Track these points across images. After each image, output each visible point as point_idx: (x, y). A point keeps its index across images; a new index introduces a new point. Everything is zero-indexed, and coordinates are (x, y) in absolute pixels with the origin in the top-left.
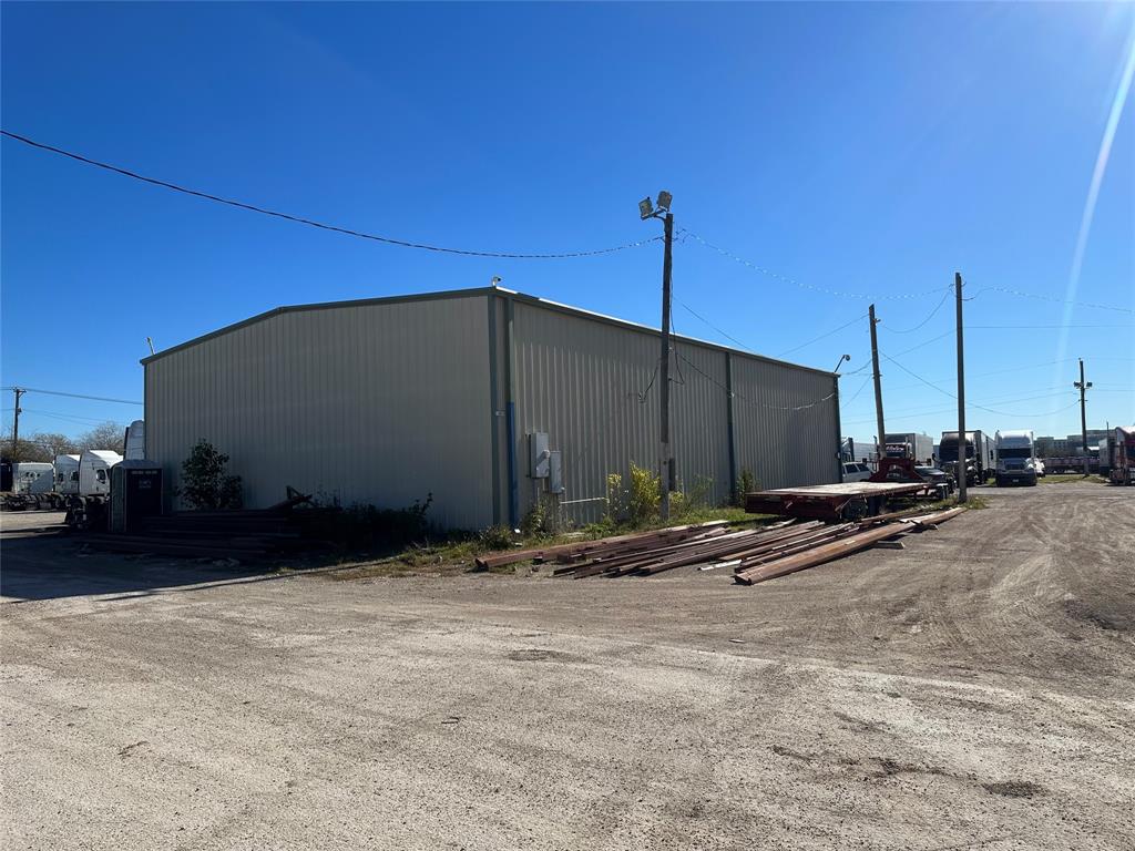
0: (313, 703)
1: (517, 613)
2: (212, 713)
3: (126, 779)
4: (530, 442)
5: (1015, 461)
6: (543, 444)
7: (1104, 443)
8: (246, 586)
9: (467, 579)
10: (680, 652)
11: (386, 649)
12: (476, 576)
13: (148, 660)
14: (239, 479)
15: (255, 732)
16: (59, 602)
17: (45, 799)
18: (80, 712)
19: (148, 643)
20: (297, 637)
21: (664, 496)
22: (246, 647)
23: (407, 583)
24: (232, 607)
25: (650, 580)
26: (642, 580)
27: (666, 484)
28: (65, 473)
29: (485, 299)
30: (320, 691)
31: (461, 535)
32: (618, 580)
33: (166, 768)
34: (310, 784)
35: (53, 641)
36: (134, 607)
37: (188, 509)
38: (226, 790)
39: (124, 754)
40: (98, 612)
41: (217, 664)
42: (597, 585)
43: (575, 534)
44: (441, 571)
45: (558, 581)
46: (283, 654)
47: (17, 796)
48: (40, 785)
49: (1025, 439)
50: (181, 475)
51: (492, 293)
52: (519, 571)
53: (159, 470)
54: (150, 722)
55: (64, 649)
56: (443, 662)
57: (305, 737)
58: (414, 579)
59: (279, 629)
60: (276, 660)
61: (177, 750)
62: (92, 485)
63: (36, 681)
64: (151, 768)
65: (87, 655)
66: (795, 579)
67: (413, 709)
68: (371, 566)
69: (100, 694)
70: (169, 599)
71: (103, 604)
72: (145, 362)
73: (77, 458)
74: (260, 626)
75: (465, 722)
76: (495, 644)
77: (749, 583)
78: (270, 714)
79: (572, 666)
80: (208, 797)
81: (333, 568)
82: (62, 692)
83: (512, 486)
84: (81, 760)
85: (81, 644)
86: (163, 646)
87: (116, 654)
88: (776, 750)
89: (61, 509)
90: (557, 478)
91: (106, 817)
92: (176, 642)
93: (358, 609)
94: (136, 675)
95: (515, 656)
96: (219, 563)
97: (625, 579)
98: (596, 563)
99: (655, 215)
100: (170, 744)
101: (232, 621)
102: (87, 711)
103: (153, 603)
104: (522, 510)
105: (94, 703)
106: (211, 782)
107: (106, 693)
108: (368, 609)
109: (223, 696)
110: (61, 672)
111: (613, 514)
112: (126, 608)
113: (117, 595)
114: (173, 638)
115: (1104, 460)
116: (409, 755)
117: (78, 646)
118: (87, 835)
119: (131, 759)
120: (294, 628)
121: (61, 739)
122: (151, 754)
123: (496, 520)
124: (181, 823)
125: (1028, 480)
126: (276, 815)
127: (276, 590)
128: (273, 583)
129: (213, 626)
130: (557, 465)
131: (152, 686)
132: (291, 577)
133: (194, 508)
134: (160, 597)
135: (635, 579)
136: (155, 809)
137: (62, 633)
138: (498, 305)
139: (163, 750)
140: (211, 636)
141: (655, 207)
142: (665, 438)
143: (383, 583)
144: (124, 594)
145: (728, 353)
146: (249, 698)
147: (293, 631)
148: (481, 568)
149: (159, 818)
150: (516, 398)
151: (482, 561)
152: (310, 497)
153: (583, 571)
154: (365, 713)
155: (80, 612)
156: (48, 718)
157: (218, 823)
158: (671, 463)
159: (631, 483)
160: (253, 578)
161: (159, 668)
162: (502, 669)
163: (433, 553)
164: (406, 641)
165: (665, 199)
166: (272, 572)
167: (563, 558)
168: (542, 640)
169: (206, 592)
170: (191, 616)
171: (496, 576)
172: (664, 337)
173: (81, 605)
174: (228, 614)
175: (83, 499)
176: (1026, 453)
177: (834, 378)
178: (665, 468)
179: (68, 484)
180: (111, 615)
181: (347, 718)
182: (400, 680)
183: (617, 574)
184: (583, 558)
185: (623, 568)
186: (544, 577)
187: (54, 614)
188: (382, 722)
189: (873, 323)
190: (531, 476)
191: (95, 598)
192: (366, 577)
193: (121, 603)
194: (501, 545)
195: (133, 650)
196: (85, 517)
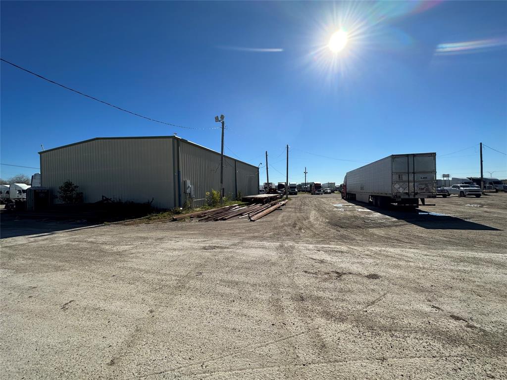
0: (142, 273)
1: (195, 234)
2: (100, 282)
3: (69, 322)
4: (185, 183)
5: (293, 189)
6: (189, 183)
7: (309, 186)
8: (92, 229)
9: (171, 223)
10: (252, 242)
11: (158, 249)
12: (174, 222)
13: (60, 261)
14: (82, 193)
15: (124, 289)
16: (9, 239)
17: (25, 343)
18: (34, 289)
19: (58, 254)
20: (122, 247)
21: (221, 198)
22: (103, 253)
23: (151, 226)
24: (90, 237)
25: (227, 221)
26: (225, 221)
27: (222, 194)
28: (2, 191)
29: (171, 139)
30: (143, 268)
31: (165, 210)
32: (218, 222)
33: (89, 313)
34: (160, 310)
35: (10, 256)
36: (47, 239)
37: (61, 203)
38: (122, 319)
39: (64, 308)
40: (30, 243)
41: (93, 260)
42: (212, 224)
43: (198, 209)
44: (161, 221)
45: (200, 223)
46: (119, 254)
47: (8, 344)
48: (21, 334)
49: (295, 184)
50: (58, 192)
51: (174, 138)
52: (186, 220)
53: (48, 190)
54: (72, 290)
55: (17, 259)
56: (181, 253)
57: (146, 288)
58: (154, 224)
59: (113, 244)
60: (118, 256)
61: (90, 302)
62: (14, 195)
63: (5, 276)
64: (81, 314)
65: (30, 261)
66: (264, 219)
67: (182, 271)
68: (137, 220)
69: (41, 279)
70: (62, 235)
71: (32, 239)
72: (40, 153)
73: (8, 186)
74: (105, 243)
75: (204, 274)
76: (196, 245)
77: (254, 221)
78: (126, 280)
79: (226, 250)
80: (116, 325)
81: (123, 221)
82: (21, 280)
83: (180, 195)
84: (41, 315)
85: (25, 256)
86: (65, 254)
87: (44, 260)
88: (306, 272)
89: (4, 204)
90: (193, 193)
91: (65, 348)
92: (71, 252)
93: (140, 235)
94: (57, 269)
95: (204, 248)
96: (78, 221)
97: (220, 222)
98: (210, 217)
99: (219, 121)
100: (86, 300)
101: (91, 242)
102: (37, 289)
103: (55, 237)
104: (182, 202)
105: (40, 284)
106: (114, 316)
107: (45, 278)
108: (143, 235)
109: (102, 274)
110: (18, 270)
111: (208, 203)
112: (43, 240)
113: (37, 235)
114: (69, 251)
115: (309, 189)
116: (192, 290)
117: (24, 258)
118: (57, 361)
119: (69, 311)
120: (119, 243)
121: (27, 305)
122: (78, 306)
123: (175, 206)
124: (108, 342)
125: (296, 194)
126: (152, 328)
127: (105, 230)
128: (103, 227)
129: (85, 245)
130: (192, 189)
131: (67, 273)
132: (109, 225)
133: (63, 203)
134: (58, 235)
135: (222, 221)
136: (91, 337)
137: (14, 252)
138: (176, 141)
139: (84, 303)
140: (86, 249)
141: (220, 119)
142: (222, 183)
143: (143, 226)
144: (41, 234)
145: (236, 161)
146: (114, 274)
147: (119, 245)
148: (174, 220)
149: (95, 342)
150: (181, 170)
151: (175, 218)
152: (111, 199)
153: (207, 220)
154: (165, 274)
155: (21, 243)
156: (17, 294)
157: (127, 339)
158: (223, 189)
159: (212, 194)
160: (94, 226)
161: (67, 264)
162: (204, 254)
163: (157, 216)
164: (164, 245)
165: (222, 117)
166: (101, 224)
167: (199, 216)
168: (210, 242)
169: (76, 232)
170: (74, 241)
171: (180, 222)
172: (222, 155)
173: (21, 240)
174: (90, 240)
175: (14, 201)
176: (295, 187)
177: (258, 168)
178: (222, 191)
179: (4, 195)
180: (37, 243)
181: (159, 277)
182: (170, 260)
183: (217, 220)
184: (205, 216)
185: (219, 218)
186: (195, 222)
187: (8, 245)
188: (173, 278)
189: (267, 155)
190: (185, 192)
191: (27, 237)
192: (137, 224)
193: (40, 238)
194: (178, 213)
195: (53, 258)
196: (15, 206)
